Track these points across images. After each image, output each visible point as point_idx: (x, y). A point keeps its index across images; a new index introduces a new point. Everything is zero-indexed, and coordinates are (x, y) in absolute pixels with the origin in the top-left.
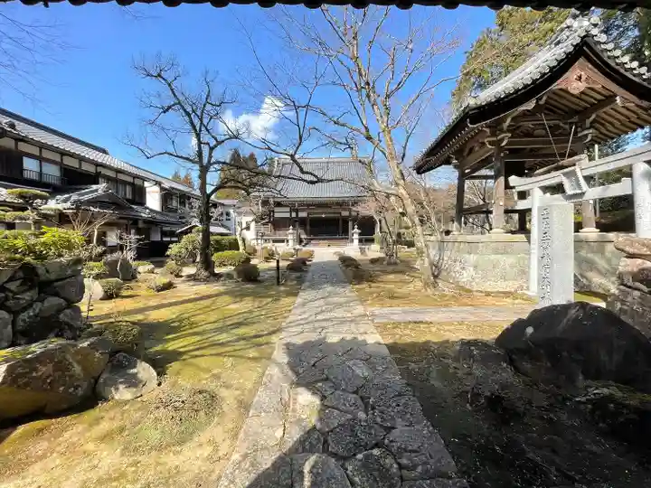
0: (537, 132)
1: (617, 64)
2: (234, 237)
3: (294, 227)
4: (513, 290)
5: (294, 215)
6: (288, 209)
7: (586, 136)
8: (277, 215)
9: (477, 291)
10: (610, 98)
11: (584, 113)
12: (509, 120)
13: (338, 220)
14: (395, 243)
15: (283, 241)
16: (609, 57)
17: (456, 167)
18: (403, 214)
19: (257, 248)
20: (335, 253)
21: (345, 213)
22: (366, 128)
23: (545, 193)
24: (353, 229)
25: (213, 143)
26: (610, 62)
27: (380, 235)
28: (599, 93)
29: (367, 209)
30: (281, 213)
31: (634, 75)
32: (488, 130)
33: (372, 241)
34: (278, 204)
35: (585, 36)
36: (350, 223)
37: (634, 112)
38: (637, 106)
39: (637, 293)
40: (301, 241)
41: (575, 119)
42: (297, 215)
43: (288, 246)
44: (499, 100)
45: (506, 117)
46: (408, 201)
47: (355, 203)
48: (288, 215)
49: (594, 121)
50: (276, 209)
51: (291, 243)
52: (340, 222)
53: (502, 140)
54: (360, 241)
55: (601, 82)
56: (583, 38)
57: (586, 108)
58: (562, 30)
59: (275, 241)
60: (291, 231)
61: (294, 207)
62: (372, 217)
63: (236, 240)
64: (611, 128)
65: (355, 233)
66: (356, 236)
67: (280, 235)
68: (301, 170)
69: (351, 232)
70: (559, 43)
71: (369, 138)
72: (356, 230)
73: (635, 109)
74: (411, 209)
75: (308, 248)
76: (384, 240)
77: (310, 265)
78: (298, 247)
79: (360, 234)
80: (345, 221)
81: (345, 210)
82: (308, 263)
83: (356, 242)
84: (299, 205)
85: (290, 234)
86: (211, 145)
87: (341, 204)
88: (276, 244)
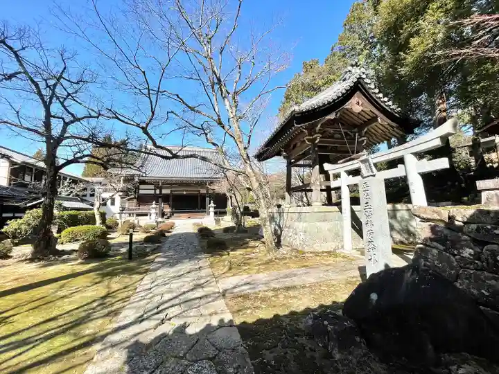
0: (337, 136)
1: (377, 98)
2: (91, 212)
3: (157, 202)
4: (332, 250)
5: (158, 192)
6: (152, 187)
7: (363, 141)
8: (141, 192)
9: (308, 253)
10: (375, 119)
11: (360, 127)
12: (319, 126)
13: (197, 197)
14: (243, 214)
15: (146, 215)
16: (373, 93)
17: (285, 157)
18: (249, 189)
19: (119, 221)
20: (194, 224)
21: (203, 191)
22: (219, 116)
23: (349, 175)
24: (210, 203)
25: (68, 118)
26: (373, 96)
27: (231, 208)
28: (368, 114)
29: (221, 188)
30: (146, 190)
31: (386, 106)
32: (306, 131)
33: (225, 213)
34: (143, 182)
35: (359, 78)
36: (207, 199)
37: (387, 129)
38: (389, 124)
39: (435, 251)
40: (163, 215)
41: (356, 130)
42: (161, 191)
43: (150, 219)
44: (314, 110)
45: (318, 123)
46: (254, 179)
47: (211, 183)
48: (152, 192)
49: (366, 132)
50: (142, 187)
51: (153, 216)
52: (199, 198)
53: (316, 139)
54: (216, 213)
55: (369, 108)
56: (358, 79)
57: (362, 124)
58: (346, 72)
59: (138, 215)
60: (154, 206)
61: (157, 184)
62: (225, 194)
63: (94, 214)
64: (375, 138)
65: (211, 207)
66: (212, 210)
67: (143, 209)
68: (155, 144)
69: (208, 206)
70: (344, 80)
71: (220, 123)
72: (212, 205)
73: (387, 126)
74: (256, 185)
75: (170, 221)
76: (234, 213)
77: (168, 237)
78: (160, 219)
79: (215, 208)
80: (203, 197)
81: (203, 188)
82: (167, 234)
83: (212, 214)
84: (163, 184)
85: (153, 208)
86: (67, 121)
87: (201, 184)
88: (139, 218)
